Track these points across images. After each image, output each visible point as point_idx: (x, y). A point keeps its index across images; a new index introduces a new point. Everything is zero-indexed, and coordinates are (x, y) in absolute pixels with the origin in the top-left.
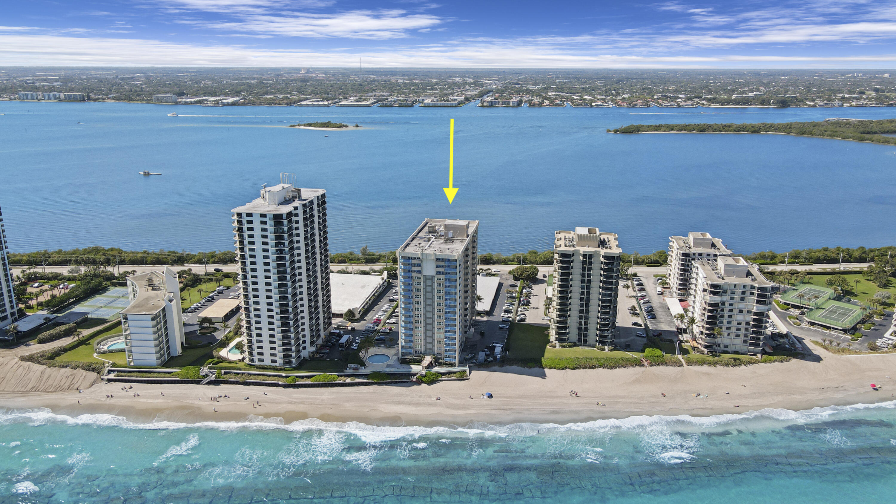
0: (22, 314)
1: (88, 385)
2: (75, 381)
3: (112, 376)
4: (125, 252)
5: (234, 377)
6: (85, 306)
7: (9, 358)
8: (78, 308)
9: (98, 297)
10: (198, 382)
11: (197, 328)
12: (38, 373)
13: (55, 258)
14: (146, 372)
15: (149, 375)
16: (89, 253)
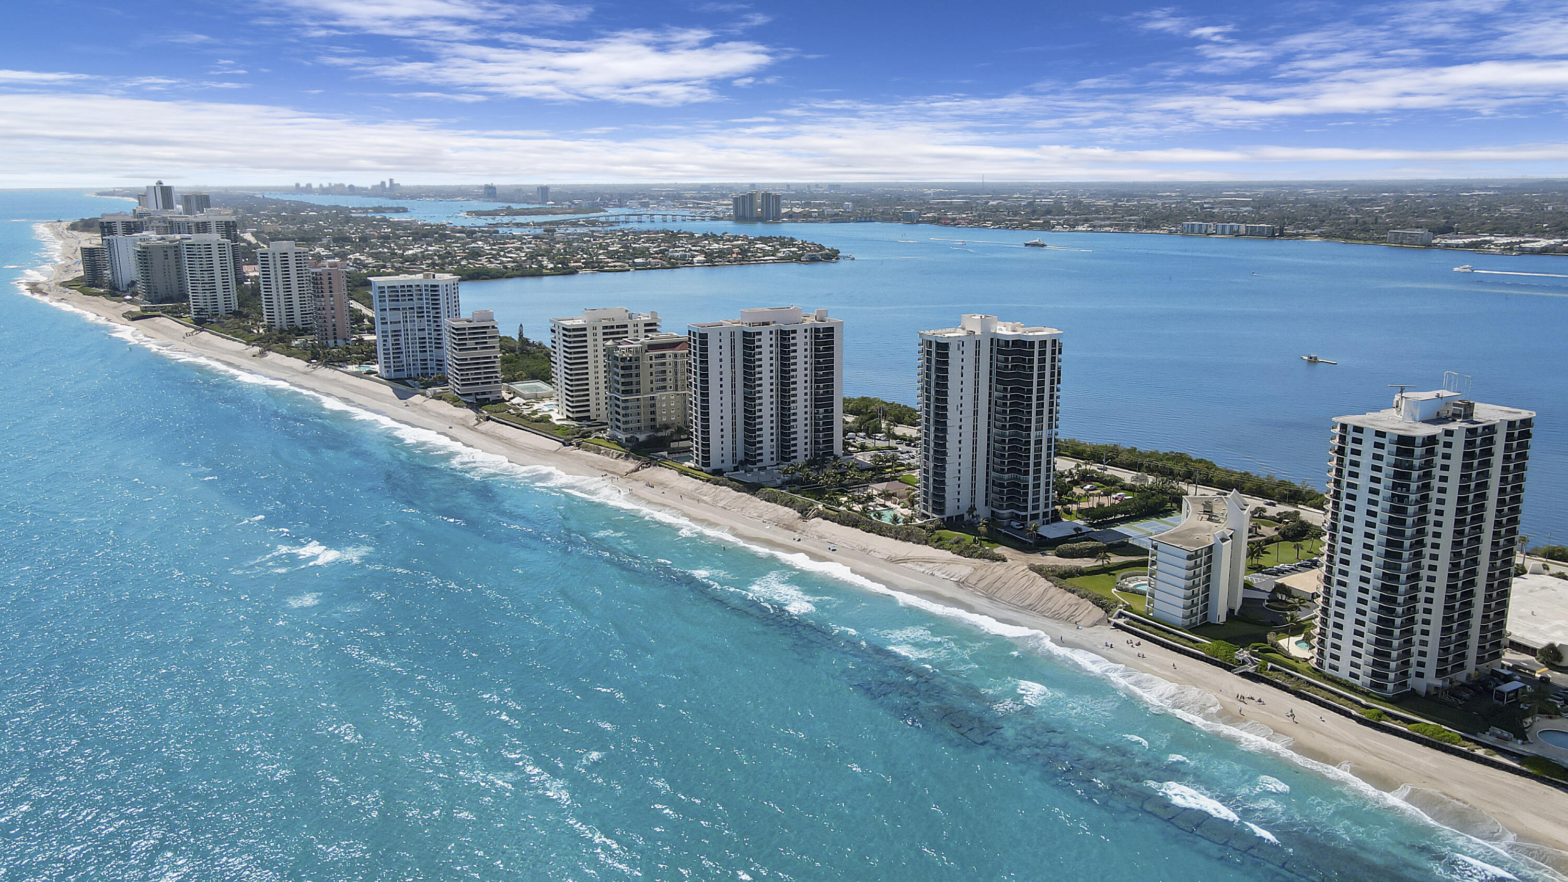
0: (1056, 517)
1: (1090, 624)
2: (1077, 613)
3: (1121, 621)
4: (1217, 469)
5: (1283, 678)
6: (1134, 528)
7: (1019, 562)
8: (1121, 529)
9: (1154, 521)
10: (1229, 669)
11: (1265, 596)
12: (1041, 590)
13: (1124, 457)
14: (1164, 630)
15: (1167, 635)
16: (1168, 459)
